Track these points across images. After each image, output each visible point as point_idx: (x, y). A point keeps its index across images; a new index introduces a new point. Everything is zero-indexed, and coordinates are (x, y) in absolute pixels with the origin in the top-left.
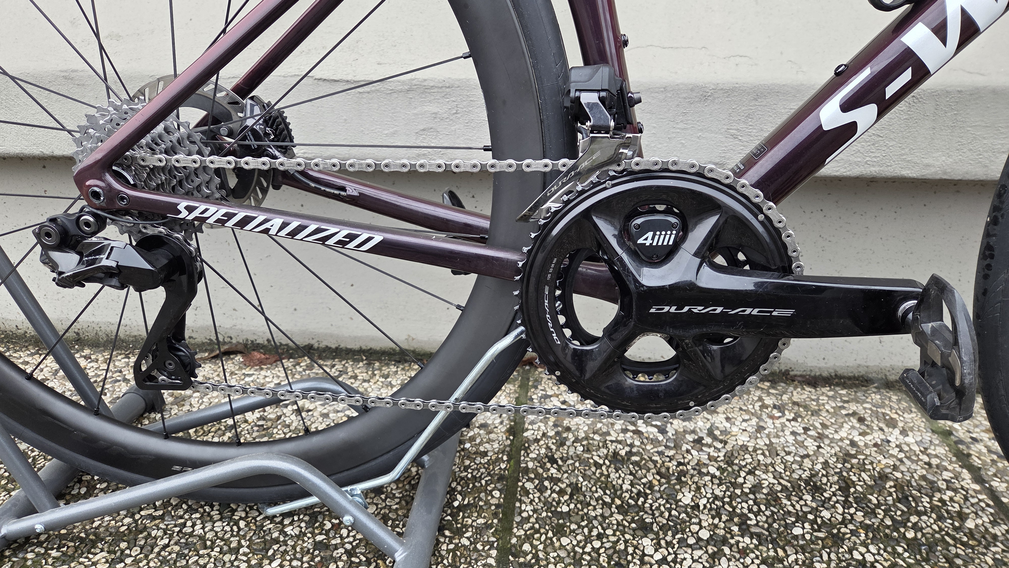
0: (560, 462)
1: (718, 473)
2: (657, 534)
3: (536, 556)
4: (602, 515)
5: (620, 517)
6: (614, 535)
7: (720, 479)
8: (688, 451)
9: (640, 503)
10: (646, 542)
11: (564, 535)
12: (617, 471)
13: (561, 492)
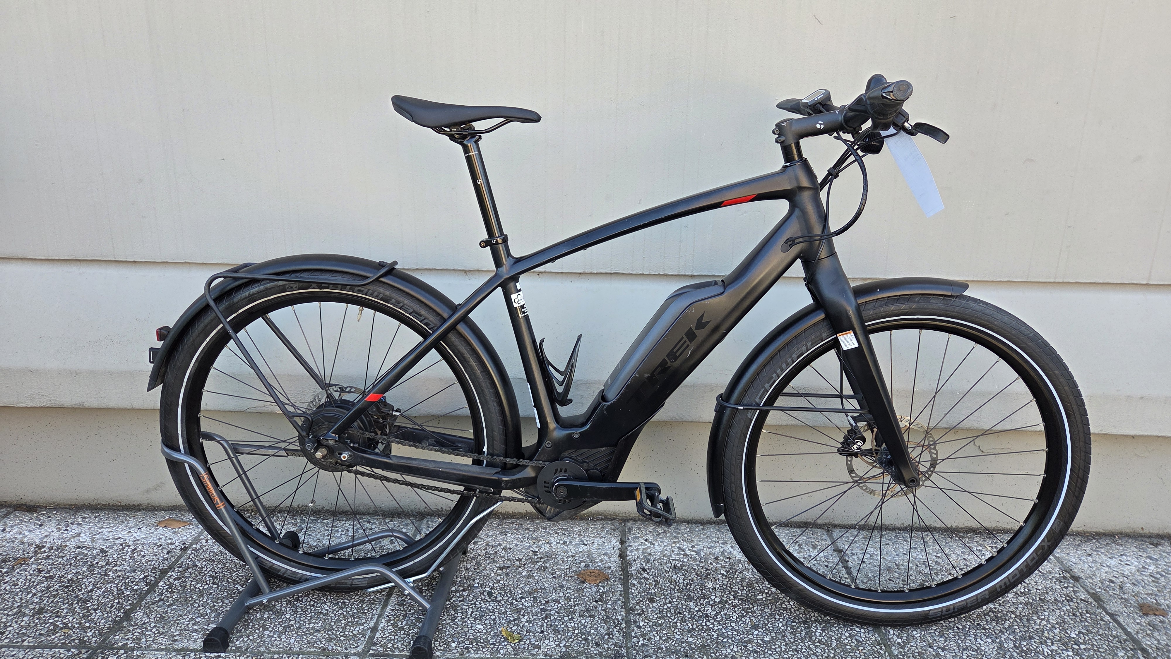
0: (648, 571)
1: (725, 573)
2: (696, 600)
3: (643, 611)
4: (670, 594)
5: (679, 594)
6: (676, 601)
7: (726, 576)
8: (711, 564)
9: (688, 588)
10: (691, 604)
11: (654, 602)
12: (676, 574)
13: (650, 584)
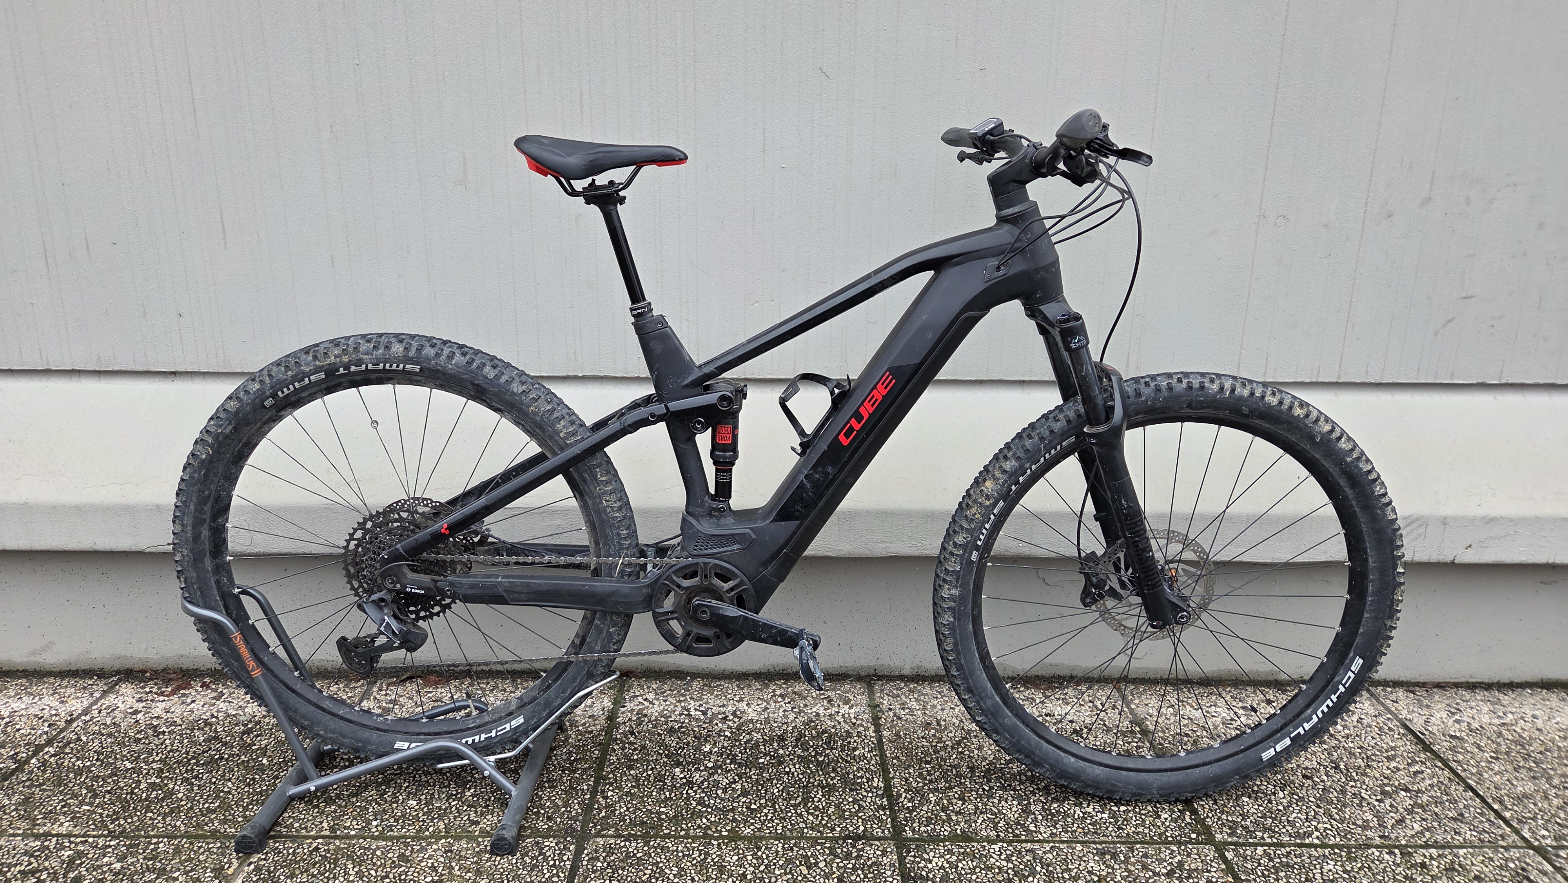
0: (637, 734)
1: (729, 735)
2: (685, 766)
3: (616, 780)
4: (656, 760)
5: (666, 760)
6: (660, 768)
7: (730, 738)
9: (679, 752)
10: (677, 770)
11: (633, 769)
12: (670, 737)
13: (635, 749)
